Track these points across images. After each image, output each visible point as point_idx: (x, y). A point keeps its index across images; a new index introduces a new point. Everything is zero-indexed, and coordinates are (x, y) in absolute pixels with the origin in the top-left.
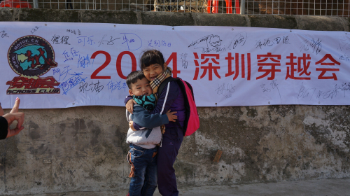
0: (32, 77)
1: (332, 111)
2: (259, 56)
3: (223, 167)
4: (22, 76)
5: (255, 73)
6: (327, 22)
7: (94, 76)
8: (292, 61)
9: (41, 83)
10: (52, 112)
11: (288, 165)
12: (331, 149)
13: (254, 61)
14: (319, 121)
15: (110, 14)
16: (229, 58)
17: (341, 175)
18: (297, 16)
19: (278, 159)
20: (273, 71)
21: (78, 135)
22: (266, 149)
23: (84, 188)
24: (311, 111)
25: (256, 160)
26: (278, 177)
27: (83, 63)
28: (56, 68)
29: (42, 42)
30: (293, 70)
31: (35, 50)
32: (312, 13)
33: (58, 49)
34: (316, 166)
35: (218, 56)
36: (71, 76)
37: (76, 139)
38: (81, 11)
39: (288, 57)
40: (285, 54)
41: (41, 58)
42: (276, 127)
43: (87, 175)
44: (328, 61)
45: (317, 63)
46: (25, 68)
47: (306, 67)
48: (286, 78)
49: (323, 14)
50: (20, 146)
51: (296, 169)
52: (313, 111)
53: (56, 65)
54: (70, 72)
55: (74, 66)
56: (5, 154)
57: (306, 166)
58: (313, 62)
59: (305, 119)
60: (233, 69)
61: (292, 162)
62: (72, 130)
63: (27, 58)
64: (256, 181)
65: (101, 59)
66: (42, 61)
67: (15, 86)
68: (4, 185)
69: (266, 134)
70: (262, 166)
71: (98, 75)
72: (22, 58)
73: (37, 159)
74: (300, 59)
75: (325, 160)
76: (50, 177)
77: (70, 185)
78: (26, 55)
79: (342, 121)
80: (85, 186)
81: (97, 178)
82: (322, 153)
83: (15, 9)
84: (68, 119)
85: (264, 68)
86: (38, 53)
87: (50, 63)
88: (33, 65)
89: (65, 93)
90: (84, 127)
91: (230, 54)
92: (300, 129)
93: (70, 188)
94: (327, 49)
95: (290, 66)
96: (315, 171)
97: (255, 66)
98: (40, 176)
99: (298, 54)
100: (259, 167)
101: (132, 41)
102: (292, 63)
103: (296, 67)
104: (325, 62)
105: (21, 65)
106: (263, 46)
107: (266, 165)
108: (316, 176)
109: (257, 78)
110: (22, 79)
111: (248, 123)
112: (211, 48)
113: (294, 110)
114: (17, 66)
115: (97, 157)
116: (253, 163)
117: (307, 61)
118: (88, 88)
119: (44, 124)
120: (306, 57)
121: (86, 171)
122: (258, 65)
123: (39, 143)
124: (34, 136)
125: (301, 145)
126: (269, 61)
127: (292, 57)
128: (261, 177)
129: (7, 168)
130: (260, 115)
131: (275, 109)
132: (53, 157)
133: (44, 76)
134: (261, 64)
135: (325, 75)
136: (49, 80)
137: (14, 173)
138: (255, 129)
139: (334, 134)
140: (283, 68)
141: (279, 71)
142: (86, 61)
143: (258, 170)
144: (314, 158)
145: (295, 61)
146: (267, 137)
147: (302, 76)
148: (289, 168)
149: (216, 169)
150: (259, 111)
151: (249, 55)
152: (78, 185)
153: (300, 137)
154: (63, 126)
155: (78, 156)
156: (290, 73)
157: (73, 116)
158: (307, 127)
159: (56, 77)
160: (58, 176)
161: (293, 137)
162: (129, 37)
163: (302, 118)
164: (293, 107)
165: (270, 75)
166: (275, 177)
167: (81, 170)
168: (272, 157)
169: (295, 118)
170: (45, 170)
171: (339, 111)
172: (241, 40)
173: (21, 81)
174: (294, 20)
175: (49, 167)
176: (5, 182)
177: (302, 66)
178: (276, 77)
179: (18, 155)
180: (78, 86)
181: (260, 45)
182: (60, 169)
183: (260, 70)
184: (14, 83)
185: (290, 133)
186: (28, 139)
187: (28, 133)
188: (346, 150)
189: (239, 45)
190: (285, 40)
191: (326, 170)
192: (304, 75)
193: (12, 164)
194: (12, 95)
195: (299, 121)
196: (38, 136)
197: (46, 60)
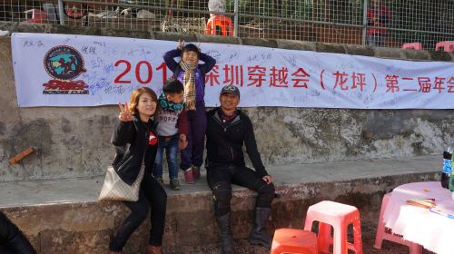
0: (65, 80)
1: (304, 112)
2: (249, 68)
4: (57, 79)
5: (247, 81)
6: (300, 45)
7: (117, 81)
8: (274, 72)
9: (73, 86)
10: (81, 109)
11: (272, 153)
12: (304, 141)
13: (246, 72)
14: (295, 119)
15: (128, 32)
16: (226, 69)
17: (312, 161)
18: (278, 40)
20: (260, 80)
21: (104, 129)
24: (289, 112)
27: (108, 69)
28: (85, 74)
29: (73, 51)
30: (275, 80)
31: (67, 58)
32: (289, 38)
33: (87, 58)
34: (293, 154)
36: (97, 80)
37: (102, 133)
38: (103, 29)
39: (271, 70)
40: (269, 67)
41: (73, 65)
42: (263, 124)
44: (301, 73)
45: (292, 75)
46: (59, 73)
47: (285, 78)
48: (270, 86)
49: (298, 39)
50: (54, 139)
51: (279, 156)
52: (291, 112)
53: (85, 71)
54: (97, 77)
55: (100, 72)
56: (41, 145)
57: (286, 154)
58: (289, 74)
59: (285, 118)
60: (230, 78)
61: (275, 152)
63: (60, 64)
65: (123, 67)
66: (73, 67)
67: (50, 88)
68: (40, 171)
71: (120, 80)
72: (56, 64)
73: (69, 149)
74: (280, 71)
75: (300, 149)
76: (80, 164)
78: (60, 62)
79: (312, 120)
82: (298, 144)
83: (46, 25)
84: (95, 116)
85: (254, 77)
86: (70, 60)
87: (80, 69)
88: (66, 71)
89: (93, 94)
90: (108, 123)
91: (226, 66)
92: (281, 126)
93: (98, 173)
94: (300, 64)
95: (272, 76)
96: (292, 158)
97: (246, 76)
98: (72, 163)
99: (279, 67)
101: (149, 53)
102: (274, 75)
103: (277, 77)
104: (298, 74)
105: (56, 70)
106: (252, 61)
108: (294, 162)
109: (248, 85)
110: (57, 81)
113: (277, 111)
114: (52, 71)
117: (285, 73)
118: (113, 90)
119: (75, 120)
120: (284, 70)
122: (249, 74)
123: (70, 136)
124: (66, 130)
125: (282, 138)
126: (257, 72)
127: (274, 69)
129: (43, 157)
130: (250, 115)
131: (262, 110)
132: (83, 148)
133: (75, 80)
134: (251, 74)
135: (299, 84)
136: (80, 83)
137: (49, 161)
139: (306, 129)
140: (268, 78)
141: (265, 80)
142: (111, 68)
144: (292, 148)
145: (277, 73)
147: (281, 85)
148: (273, 156)
150: (250, 111)
151: (241, 67)
153: (281, 132)
154: (91, 121)
155: (104, 147)
156: (273, 82)
157: (99, 113)
158: (287, 124)
159: (86, 81)
160: (88, 163)
161: (276, 132)
162: (146, 50)
163: (283, 117)
164: (276, 108)
165: (258, 83)
167: (107, 158)
169: (277, 117)
170: (76, 158)
171: (309, 112)
172: (235, 55)
173: (55, 83)
174: (275, 42)
175: (79, 156)
176: (42, 168)
177: (282, 77)
178: (262, 85)
179: (53, 146)
180: (104, 88)
181: (250, 60)
182: (89, 157)
183: (250, 79)
184: (50, 85)
185: (273, 129)
186: (61, 132)
187: (60, 127)
188: (315, 142)
189: (233, 59)
190: (269, 56)
191: (301, 157)
192: (283, 84)
193: (48, 154)
194: (47, 95)
195: (280, 120)
196: (70, 130)
197: (77, 67)
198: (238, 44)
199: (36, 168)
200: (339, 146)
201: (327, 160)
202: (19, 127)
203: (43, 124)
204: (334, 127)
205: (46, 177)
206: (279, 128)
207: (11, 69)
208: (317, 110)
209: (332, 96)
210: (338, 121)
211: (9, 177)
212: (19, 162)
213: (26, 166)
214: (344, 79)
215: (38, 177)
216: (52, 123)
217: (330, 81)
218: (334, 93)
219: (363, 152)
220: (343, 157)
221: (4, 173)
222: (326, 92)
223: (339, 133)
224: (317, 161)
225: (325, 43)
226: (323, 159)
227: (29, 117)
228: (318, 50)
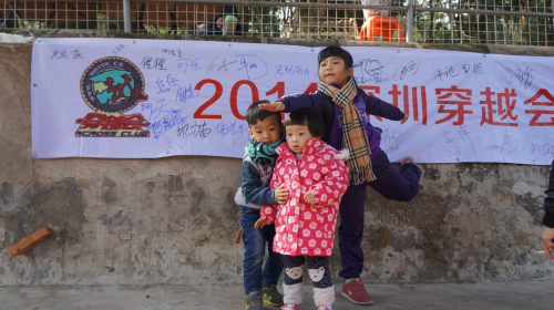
0: (112, 114)
2: (438, 91)
3: (390, 255)
4: (99, 112)
5: (434, 115)
7: (198, 115)
8: (488, 98)
9: (123, 123)
10: (135, 163)
11: (492, 256)
13: (432, 98)
14: (536, 189)
16: (394, 92)
19: (476, 246)
20: (461, 112)
21: (172, 199)
22: (455, 231)
23: (177, 279)
24: (522, 174)
25: (441, 247)
26: (477, 275)
27: (183, 95)
28: (146, 103)
29: (128, 66)
30: (491, 111)
31: (118, 77)
33: (150, 77)
34: (537, 259)
35: (377, 90)
36: (165, 114)
37: (169, 205)
39: (482, 93)
40: (477, 88)
41: (126, 88)
42: (470, 197)
43: (183, 259)
44: (543, 99)
45: (526, 103)
46: (103, 101)
47: (511, 108)
48: (482, 123)
50: (88, 213)
51: (506, 263)
52: (527, 173)
53: (145, 98)
54: (165, 108)
55: (171, 101)
56: (66, 224)
57: (521, 259)
58: (520, 100)
59: (515, 187)
61: (499, 252)
62: (163, 191)
63: (106, 87)
64: (442, 280)
65: (210, 90)
66: (127, 92)
67: (88, 125)
68: (60, 270)
69: (455, 207)
70: (451, 256)
71: (204, 113)
73: (111, 233)
74: (500, 95)
76: (128, 260)
77: (157, 274)
78: (106, 83)
80: (179, 276)
81: (198, 265)
84: (159, 175)
85: (447, 107)
86: (122, 81)
87: (138, 95)
88: (114, 98)
89: (156, 137)
90: (180, 188)
91: (395, 87)
92: (508, 202)
93: (157, 279)
94: (540, 82)
95: (486, 106)
96: (536, 267)
97: (432, 104)
98: (114, 258)
99: (498, 88)
100: (446, 257)
101: (254, 66)
102: (488, 101)
103: (495, 107)
104: (538, 100)
105: (98, 97)
106: (444, 77)
107: (457, 255)
108: (539, 275)
109: (437, 122)
110: (98, 116)
111: (426, 188)
112: (367, 77)
113: (497, 172)
114: (93, 99)
115: (199, 233)
116: (436, 250)
117: (511, 99)
118: (190, 130)
119: (124, 182)
120: (509, 93)
121: (181, 254)
122: (439, 102)
123: (115, 209)
124: (109, 198)
125: (511, 225)
126: (454, 98)
127: (488, 92)
128: (450, 275)
129: (67, 245)
130: (444, 178)
131: (467, 170)
132: (134, 231)
133: (128, 113)
134: (442, 102)
135: (540, 120)
136: (136, 119)
137: (76, 253)
138: (438, 199)
140: (476, 109)
141: (471, 112)
142: (188, 93)
143: (446, 263)
144: (533, 247)
145: (494, 98)
146: (457, 211)
147: (505, 121)
148: (493, 261)
149: (379, 259)
150: (443, 170)
151: (423, 88)
152: (169, 274)
153: (509, 213)
154: (151, 185)
155: (170, 230)
156: (487, 117)
157: (166, 170)
158: (519, 198)
159: (146, 115)
160: (140, 259)
161: (497, 212)
162: (249, 63)
163: (510, 184)
164: (495, 165)
165: (456, 118)
166: (473, 275)
167: (175, 251)
168: (466, 243)
169: (498, 184)
170: (121, 249)
172: (412, 67)
173: (96, 119)
175: (127, 246)
176: (63, 264)
177: (504, 106)
178: (465, 122)
179: (85, 225)
180: (175, 128)
181: (440, 75)
182: (144, 249)
183: (441, 110)
184: (87, 122)
185: (492, 206)
186: (100, 203)
187: (100, 194)
189: (408, 74)
190: (477, 68)
192: (508, 120)
193: (75, 240)
194: (82, 139)
195: (505, 188)
196: (115, 199)
197: (132, 91)
199: (54, 264)
202: (33, 192)
203: (72, 188)
205: (69, 282)
206: (505, 207)
207: (28, 95)
211: (9, 279)
212: (28, 252)
213: (38, 260)
215: (56, 280)
216: (86, 186)
227: (53, 174)
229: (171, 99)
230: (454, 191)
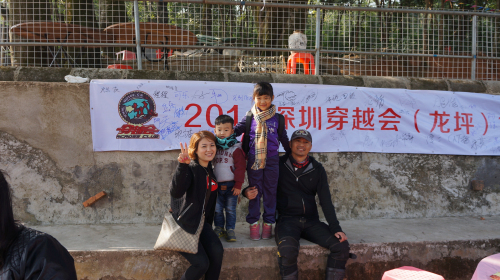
0: (137, 125)
1: (395, 158)
2: (328, 110)
4: (129, 124)
5: (325, 124)
6: (390, 81)
7: (187, 125)
8: (358, 114)
9: (144, 130)
10: (151, 154)
11: (355, 205)
12: (394, 192)
13: (324, 113)
14: (384, 167)
15: (202, 74)
16: (302, 111)
17: (404, 215)
18: (365, 77)
19: (347, 199)
20: (341, 122)
22: (336, 191)
24: (376, 158)
26: (347, 216)
27: (178, 114)
28: (156, 118)
29: (146, 96)
30: (359, 122)
31: (140, 103)
32: (379, 74)
33: (159, 103)
34: (381, 206)
35: (292, 109)
36: (168, 124)
38: (177, 72)
39: (354, 111)
40: (351, 108)
41: (145, 109)
42: (344, 171)
44: (390, 114)
45: (379, 116)
46: (131, 117)
47: (370, 120)
48: (353, 129)
49: (390, 74)
50: (125, 183)
51: (363, 209)
52: (378, 158)
53: (156, 115)
54: (168, 121)
55: (171, 116)
56: (113, 189)
57: (372, 206)
58: (376, 115)
59: (371, 165)
60: (306, 120)
61: (360, 203)
62: (168, 170)
63: (133, 109)
65: (194, 110)
66: (145, 112)
67: (123, 132)
68: (111, 215)
69: (336, 177)
71: (191, 124)
73: (139, 194)
74: (364, 112)
75: (389, 201)
76: (149, 209)
78: (133, 107)
79: (404, 168)
82: (387, 195)
83: (124, 70)
84: (165, 160)
85: (333, 119)
86: (142, 105)
87: (152, 113)
88: (138, 115)
89: (163, 138)
91: (303, 107)
92: (366, 174)
94: (389, 104)
95: (356, 118)
96: (380, 211)
97: (325, 118)
98: (141, 208)
99: (363, 108)
101: (220, 95)
102: (358, 116)
104: (387, 114)
105: (129, 115)
106: (332, 101)
108: (382, 215)
109: (327, 128)
110: (129, 126)
112: (287, 102)
113: (361, 157)
114: (125, 116)
117: (371, 114)
118: (183, 134)
119: (145, 164)
120: (370, 111)
122: (328, 116)
123: (140, 180)
124: (137, 174)
125: (367, 188)
126: (337, 114)
127: (357, 110)
129: (114, 201)
130: (330, 161)
131: (344, 156)
132: (152, 193)
134: (330, 116)
135: (387, 126)
136: (151, 128)
137: (119, 205)
139: (397, 178)
140: (350, 120)
141: (347, 122)
142: (181, 112)
144: (379, 199)
145: (361, 114)
146: (337, 180)
147: (366, 127)
148: (356, 208)
150: (330, 157)
151: (320, 108)
153: (367, 181)
154: (160, 166)
156: (356, 125)
157: (169, 158)
158: (373, 172)
159: (157, 125)
160: (156, 209)
161: (360, 180)
162: (217, 94)
163: (368, 164)
164: (360, 154)
165: (338, 126)
166: (344, 216)
168: (341, 198)
169: (361, 164)
170: (145, 203)
171: (401, 158)
172: (313, 96)
173: (128, 128)
174: (361, 79)
175: (148, 201)
176: (112, 211)
177: (367, 119)
178: (344, 128)
179: (123, 190)
180: (174, 133)
181: (330, 100)
182: (158, 203)
183: (330, 121)
184: (123, 130)
185: (357, 177)
186: (132, 177)
187: (131, 171)
188: (409, 194)
189: (311, 99)
190: (352, 96)
191: (391, 211)
192: (368, 127)
193: (119, 198)
194: (120, 140)
195: (365, 167)
196: (140, 175)
197: (149, 111)
198: (317, 83)
199: (107, 212)
200: (439, 199)
201: (424, 216)
202: (93, 171)
203: (115, 168)
204: (432, 176)
205: (116, 221)
206: (364, 177)
207: (88, 114)
208: (410, 156)
209: (429, 140)
210: (438, 169)
211: (82, 220)
212: (92, 205)
213: (98, 210)
214: (444, 120)
215: (109, 221)
216: (124, 167)
217: (426, 122)
218: (432, 136)
219: (471, 207)
220: (445, 212)
221: (78, 216)
222: (421, 136)
223: (440, 183)
224: (411, 215)
225: (423, 79)
226: (418, 213)
227: (103, 161)
228: (413, 87)
229: (171, 115)
230: (336, 168)
